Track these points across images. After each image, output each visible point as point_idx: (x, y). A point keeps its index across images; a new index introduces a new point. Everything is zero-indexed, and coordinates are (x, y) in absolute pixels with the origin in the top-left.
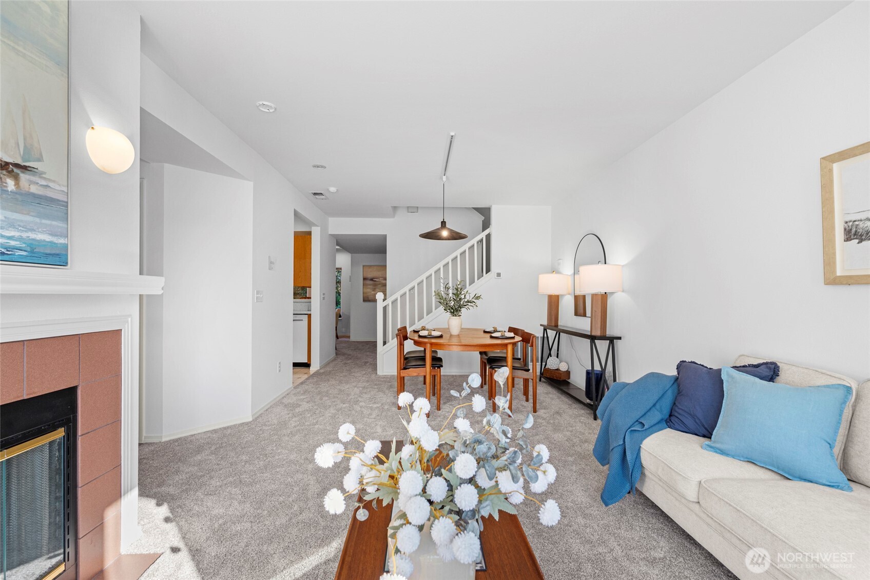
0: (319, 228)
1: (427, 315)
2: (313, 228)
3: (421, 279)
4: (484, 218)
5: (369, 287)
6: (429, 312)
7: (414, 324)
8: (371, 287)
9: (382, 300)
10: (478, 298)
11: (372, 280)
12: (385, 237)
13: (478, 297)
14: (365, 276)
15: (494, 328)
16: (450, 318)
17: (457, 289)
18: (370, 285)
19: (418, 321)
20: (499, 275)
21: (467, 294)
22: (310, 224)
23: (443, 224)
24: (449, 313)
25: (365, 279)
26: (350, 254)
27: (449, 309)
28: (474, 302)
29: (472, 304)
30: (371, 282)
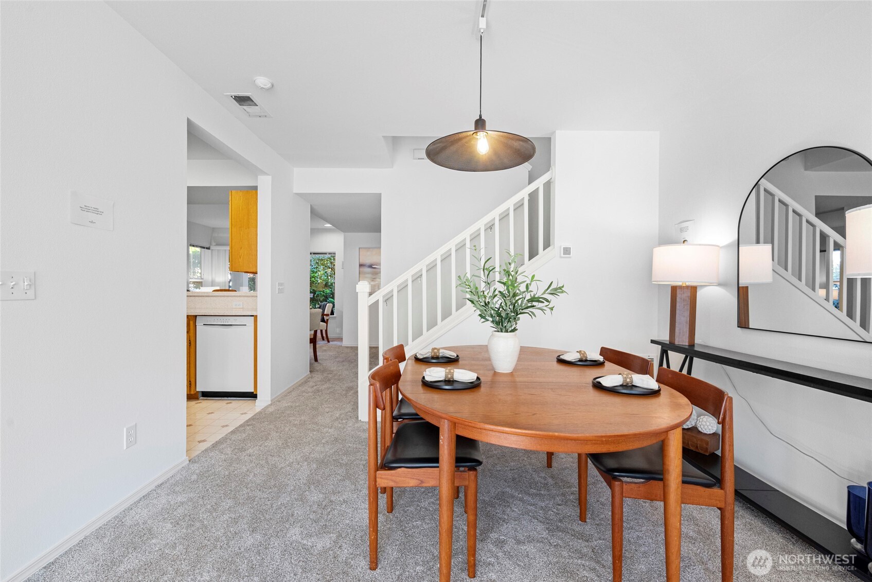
0: (271, 177)
1: (443, 319)
2: (260, 177)
3: (432, 259)
4: (531, 167)
5: (367, 275)
6: (446, 314)
7: (421, 334)
8: (370, 276)
9: (367, 295)
10: (557, 291)
11: (371, 266)
12: (378, 198)
13: (556, 289)
14: (362, 262)
15: (580, 352)
16: (492, 335)
17: (508, 273)
18: (368, 273)
19: (428, 330)
20: (567, 251)
21: (533, 283)
22: (255, 171)
23: (480, 124)
24: (489, 324)
25: (361, 265)
26: (343, 233)
27: (492, 316)
28: (547, 301)
29: (540, 305)
30: (369, 270)
